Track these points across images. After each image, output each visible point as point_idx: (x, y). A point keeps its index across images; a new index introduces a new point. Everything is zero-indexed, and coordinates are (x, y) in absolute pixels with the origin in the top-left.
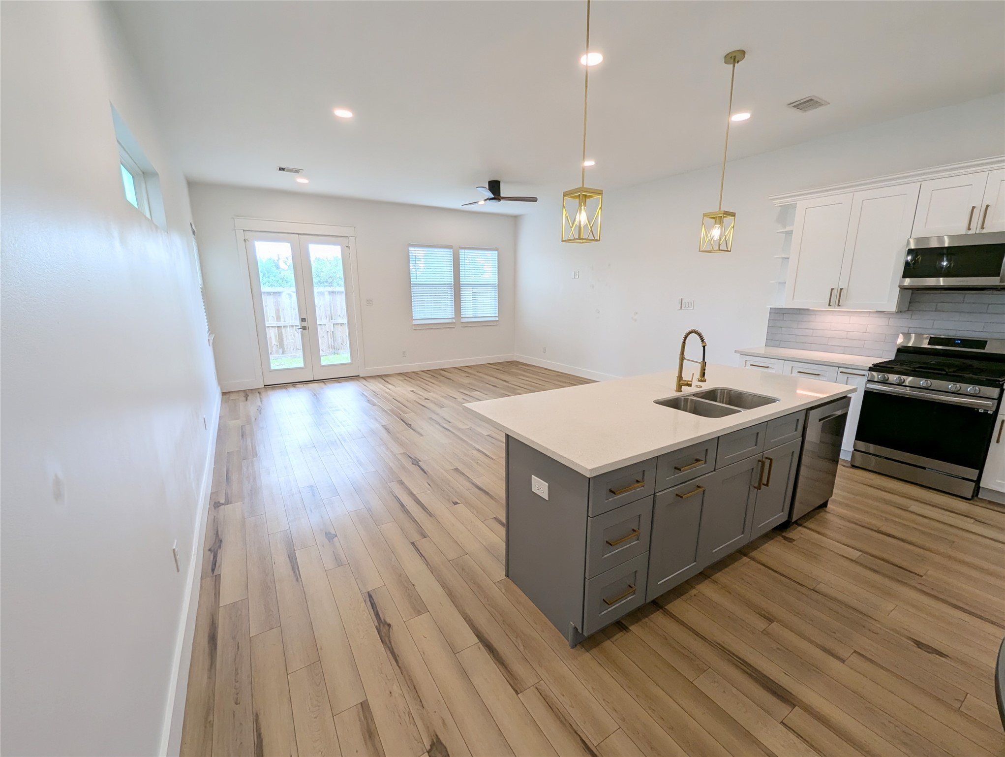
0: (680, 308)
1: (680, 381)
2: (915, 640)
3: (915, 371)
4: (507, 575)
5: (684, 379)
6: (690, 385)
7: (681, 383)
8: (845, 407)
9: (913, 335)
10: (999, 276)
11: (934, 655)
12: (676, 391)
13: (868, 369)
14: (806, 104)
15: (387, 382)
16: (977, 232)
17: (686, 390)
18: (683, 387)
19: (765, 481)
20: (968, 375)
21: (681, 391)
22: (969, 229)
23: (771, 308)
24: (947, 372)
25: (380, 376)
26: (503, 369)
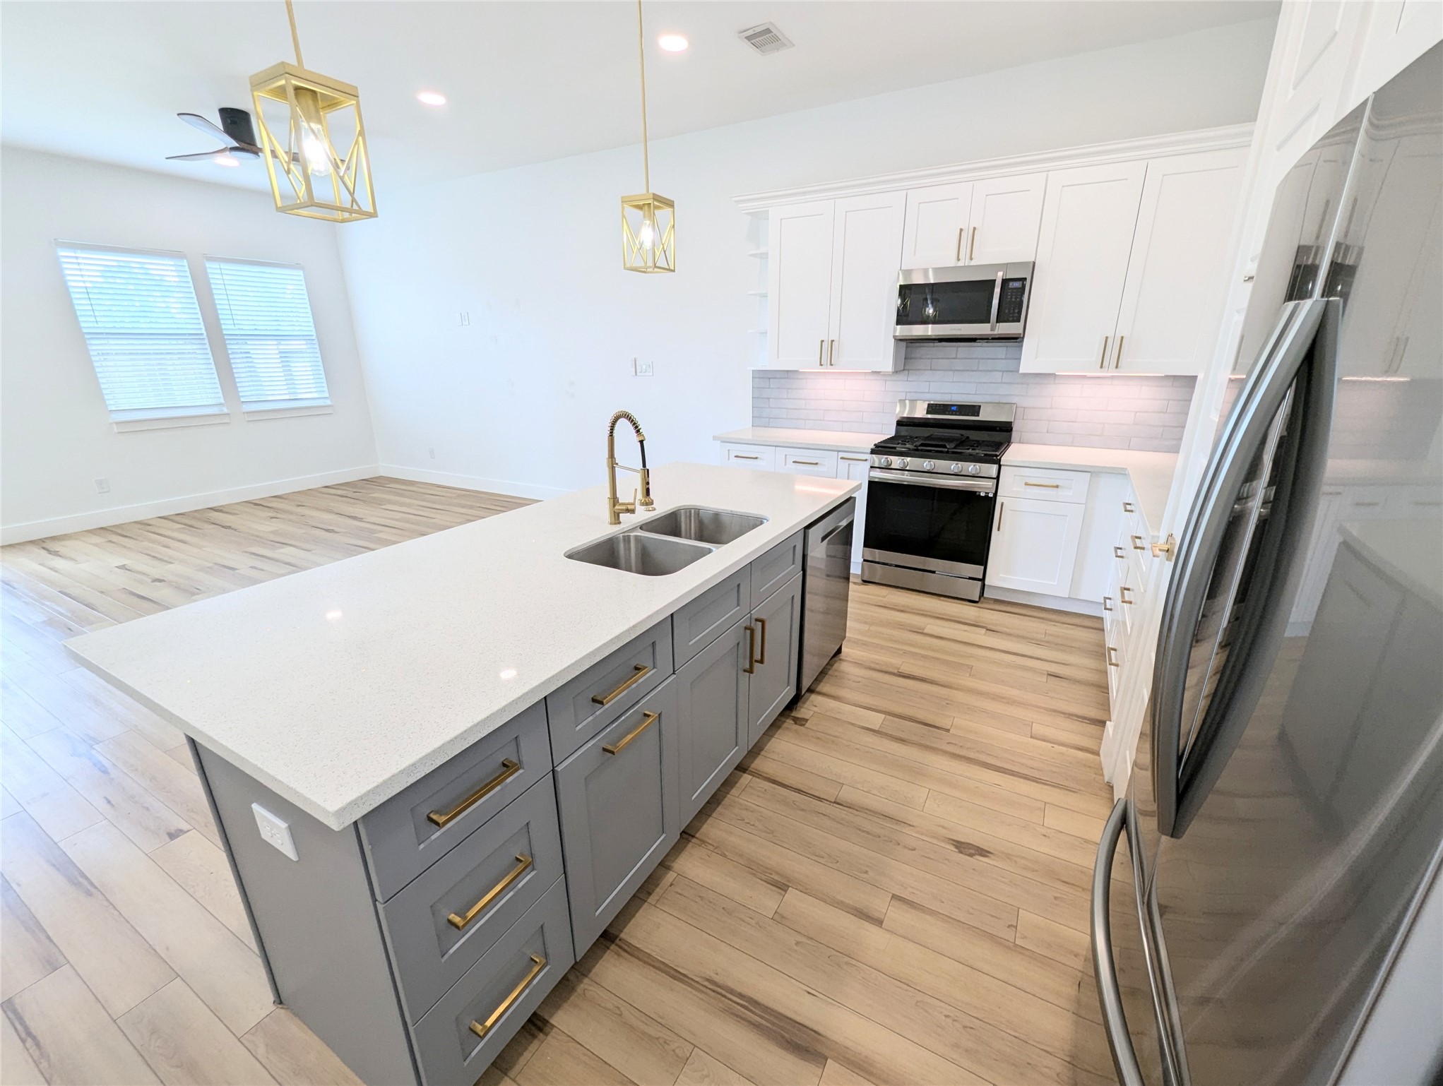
0: (634, 374)
1: (614, 506)
2: (954, 840)
3: (917, 450)
4: (279, 1000)
5: (620, 501)
6: (632, 511)
7: (618, 510)
8: (850, 514)
9: (907, 402)
10: (989, 322)
11: (977, 857)
12: (611, 524)
13: (869, 451)
14: (762, 38)
15: (56, 554)
16: (966, 264)
17: (628, 521)
18: (621, 515)
19: (757, 656)
20: (968, 451)
21: (620, 523)
22: (959, 260)
23: (753, 371)
24: (948, 449)
25: (40, 543)
26: (354, 495)
